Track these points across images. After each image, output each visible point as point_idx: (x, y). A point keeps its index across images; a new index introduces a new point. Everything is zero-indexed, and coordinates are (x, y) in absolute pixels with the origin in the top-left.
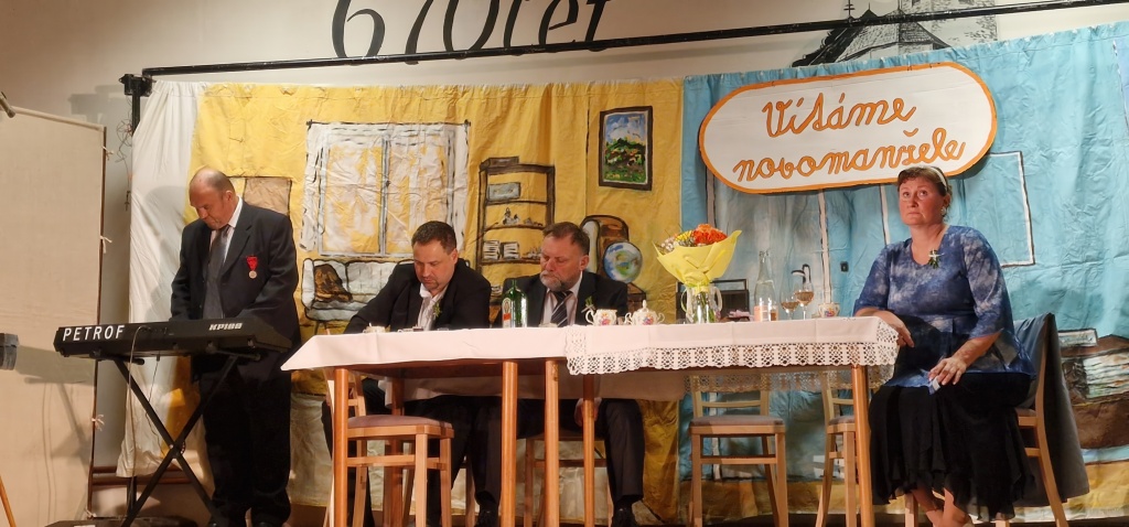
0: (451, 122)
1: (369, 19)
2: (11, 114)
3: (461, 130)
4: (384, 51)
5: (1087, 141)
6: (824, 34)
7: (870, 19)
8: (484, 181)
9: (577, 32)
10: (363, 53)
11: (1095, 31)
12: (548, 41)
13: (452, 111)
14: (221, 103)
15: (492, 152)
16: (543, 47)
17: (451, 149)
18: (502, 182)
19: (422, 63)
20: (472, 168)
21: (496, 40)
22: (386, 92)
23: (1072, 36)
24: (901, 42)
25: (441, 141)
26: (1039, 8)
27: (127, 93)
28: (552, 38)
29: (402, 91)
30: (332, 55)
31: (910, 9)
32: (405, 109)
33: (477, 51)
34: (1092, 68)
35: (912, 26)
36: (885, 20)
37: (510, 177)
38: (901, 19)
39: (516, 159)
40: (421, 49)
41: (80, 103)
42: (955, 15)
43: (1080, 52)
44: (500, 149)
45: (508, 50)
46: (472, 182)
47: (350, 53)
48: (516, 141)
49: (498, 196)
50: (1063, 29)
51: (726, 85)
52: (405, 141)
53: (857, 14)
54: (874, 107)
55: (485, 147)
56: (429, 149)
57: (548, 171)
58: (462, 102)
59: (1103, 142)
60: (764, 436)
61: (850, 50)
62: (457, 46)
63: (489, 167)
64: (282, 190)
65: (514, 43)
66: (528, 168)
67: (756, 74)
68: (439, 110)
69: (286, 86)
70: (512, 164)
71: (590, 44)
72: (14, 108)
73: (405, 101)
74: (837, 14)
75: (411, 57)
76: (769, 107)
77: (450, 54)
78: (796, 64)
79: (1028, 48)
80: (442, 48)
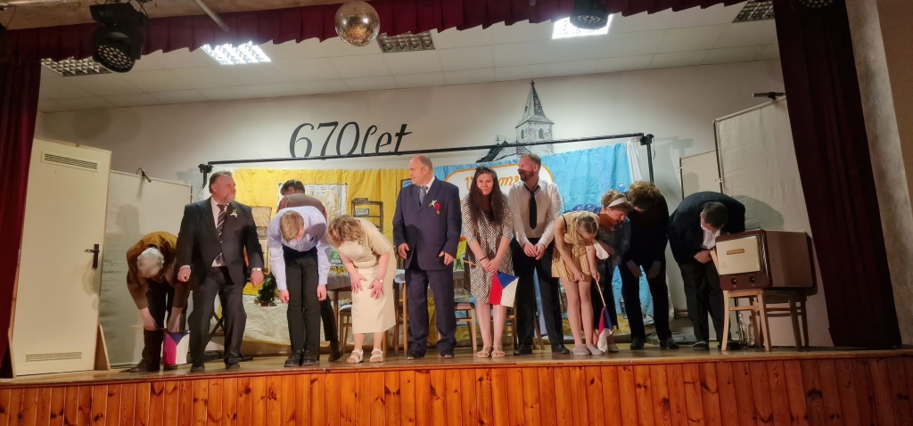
0: (339, 183)
1: (305, 142)
2: (150, 181)
3: (344, 187)
4: (311, 155)
5: (588, 192)
6: (489, 150)
7: (506, 145)
8: (353, 207)
9: (391, 148)
10: (303, 157)
11: (590, 150)
12: (380, 151)
13: (340, 179)
14: (242, 177)
15: (357, 196)
16: (378, 154)
17: (339, 195)
18: (361, 208)
19: (327, 160)
20: (348, 203)
21: (358, 151)
22: (312, 172)
23: (581, 152)
24: (518, 153)
25: (336, 191)
26: (569, 141)
27: (201, 171)
28: (381, 150)
29: (319, 172)
30: (290, 156)
31: (521, 141)
32: (320, 178)
33: (350, 155)
34: (589, 164)
35: (521, 147)
36: (511, 145)
37: (364, 206)
38: (517, 145)
39: (367, 199)
40: (327, 154)
41: (181, 175)
42: (538, 144)
43: (584, 158)
44: (361, 195)
45: (363, 155)
46: (348, 208)
47: (297, 156)
48: (366, 192)
49: (359, 214)
50: (578, 149)
51: (451, 170)
52: (320, 191)
53: (501, 143)
54: (507, 179)
55: (353, 194)
56: (330, 195)
57: (380, 204)
58: (344, 175)
59: (593, 193)
60: (467, 310)
61: (498, 157)
62: (342, 154)
63: (355, 202)
64: (268, 212)
65: (366, 152)
66: (372, 203)
67: (462, 166)
68: (335, 179)
69: (270, 169)
70: (365, 201)
71: (396, 153)
72: (151, 178)
73: (320, 175)
74: (493, 143)
75: (323, 157)
76: (467, 178)
77: (339, 156)
78: (478, 162)
79: (566, 156)
80: (336, 154)
